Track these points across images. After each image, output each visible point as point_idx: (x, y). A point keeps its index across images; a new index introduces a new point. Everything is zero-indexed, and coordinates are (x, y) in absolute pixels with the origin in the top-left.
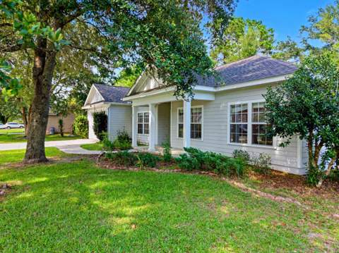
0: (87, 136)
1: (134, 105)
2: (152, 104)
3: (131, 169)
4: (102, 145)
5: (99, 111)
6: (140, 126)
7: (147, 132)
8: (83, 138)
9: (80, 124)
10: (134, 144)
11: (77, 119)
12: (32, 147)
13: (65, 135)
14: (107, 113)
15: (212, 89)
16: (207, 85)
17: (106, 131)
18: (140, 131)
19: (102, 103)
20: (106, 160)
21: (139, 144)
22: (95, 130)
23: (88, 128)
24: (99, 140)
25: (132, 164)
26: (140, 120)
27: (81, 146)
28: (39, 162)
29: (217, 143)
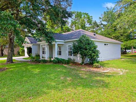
0: (24, 55)
1: (41, 45)
2: (47, 45)
3: (39, 64)
4: (30, 58)
5: (29, 46)
6: (43, 51)
7: (45, 54)
8: (23, 56)
9: (22, 51)
10: (41, 57)
11: (20, 49)
12: (9, 58)
13: (15, 55)
14: (31, 47)
15: (63, 41)
16: (62, 40)
17: (31, 53)
18: (43, 53)
19: (30, 44)
20: (32, 62)
21: (43, 57)
22: (28, 53)
23: (25, 52)
24: (29, 57)
25: (40, 62)
26: (43, 50)
27: (23, 58)
28: (11, 63)
29: (65, 56)
